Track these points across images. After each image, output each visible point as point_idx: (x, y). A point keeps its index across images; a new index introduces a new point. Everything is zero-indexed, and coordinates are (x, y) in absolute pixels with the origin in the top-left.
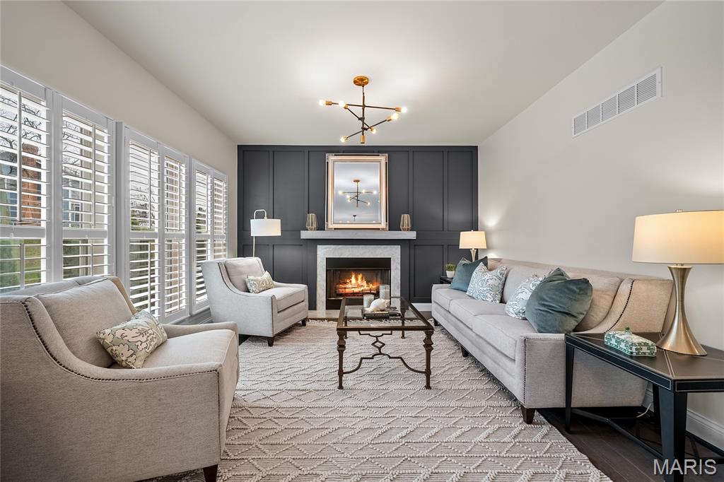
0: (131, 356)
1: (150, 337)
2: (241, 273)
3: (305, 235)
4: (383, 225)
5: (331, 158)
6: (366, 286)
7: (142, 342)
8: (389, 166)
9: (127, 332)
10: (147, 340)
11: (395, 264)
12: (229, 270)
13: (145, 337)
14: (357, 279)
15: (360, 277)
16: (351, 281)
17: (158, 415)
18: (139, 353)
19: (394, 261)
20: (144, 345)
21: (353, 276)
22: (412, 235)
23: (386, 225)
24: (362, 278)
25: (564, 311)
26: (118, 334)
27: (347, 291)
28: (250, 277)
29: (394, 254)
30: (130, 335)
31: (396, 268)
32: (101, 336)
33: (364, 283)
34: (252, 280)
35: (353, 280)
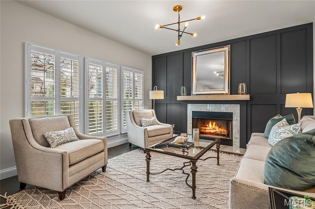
0: (52, 143)
1: (62, 137)
2: (140, 117)
3: (179, 98)
4: (227, 91)
5: (195, 54)
6: (217, 129)
7: (57, 139)
8: (231, 53)
9: (52, 134)
10: (59, 138)
11: (236, 117)
12: (134, 115)
13: (59, 137)
14: (212, 125)
15: (214, 124)
16: (209, 126)
17: (46, 165)
18: (54, 143)
19: (235, 114)
20: (57, 140)
21: (210, 123)
22: (247, 97)
23: (229, 92)
24: (215, 125)
25: (286, 167)
26: (49, 135)
27: (207, 131)
28: (143, 119)
29: (236, 110)
30: (53, 135)
31: (237, 120)
32: (45, 134)
33: (217, 128)
34: (143, 120)
35: (210, 125)
